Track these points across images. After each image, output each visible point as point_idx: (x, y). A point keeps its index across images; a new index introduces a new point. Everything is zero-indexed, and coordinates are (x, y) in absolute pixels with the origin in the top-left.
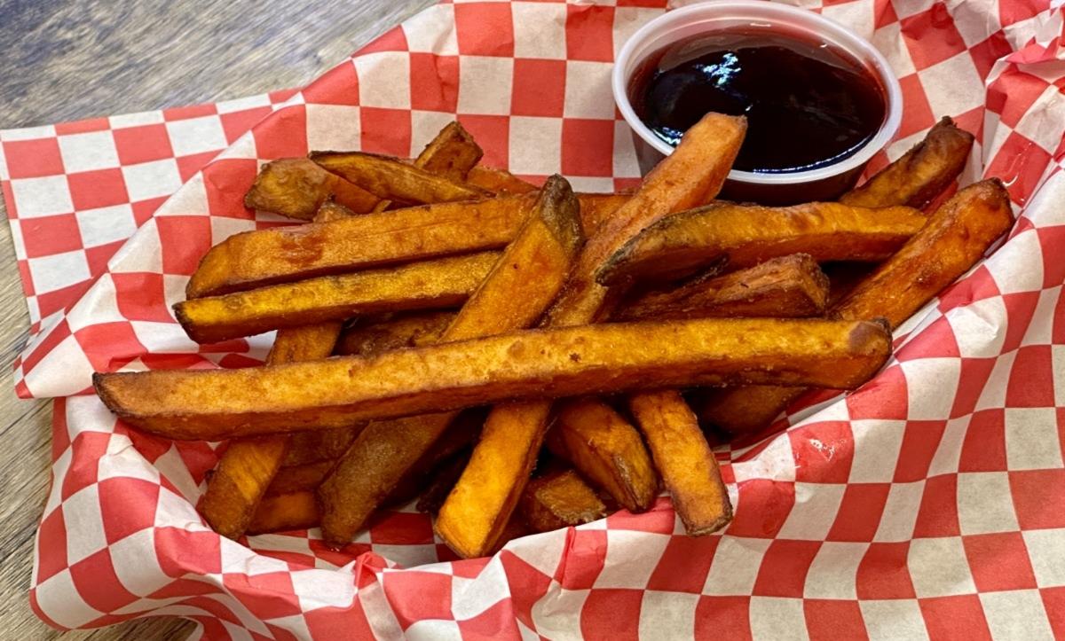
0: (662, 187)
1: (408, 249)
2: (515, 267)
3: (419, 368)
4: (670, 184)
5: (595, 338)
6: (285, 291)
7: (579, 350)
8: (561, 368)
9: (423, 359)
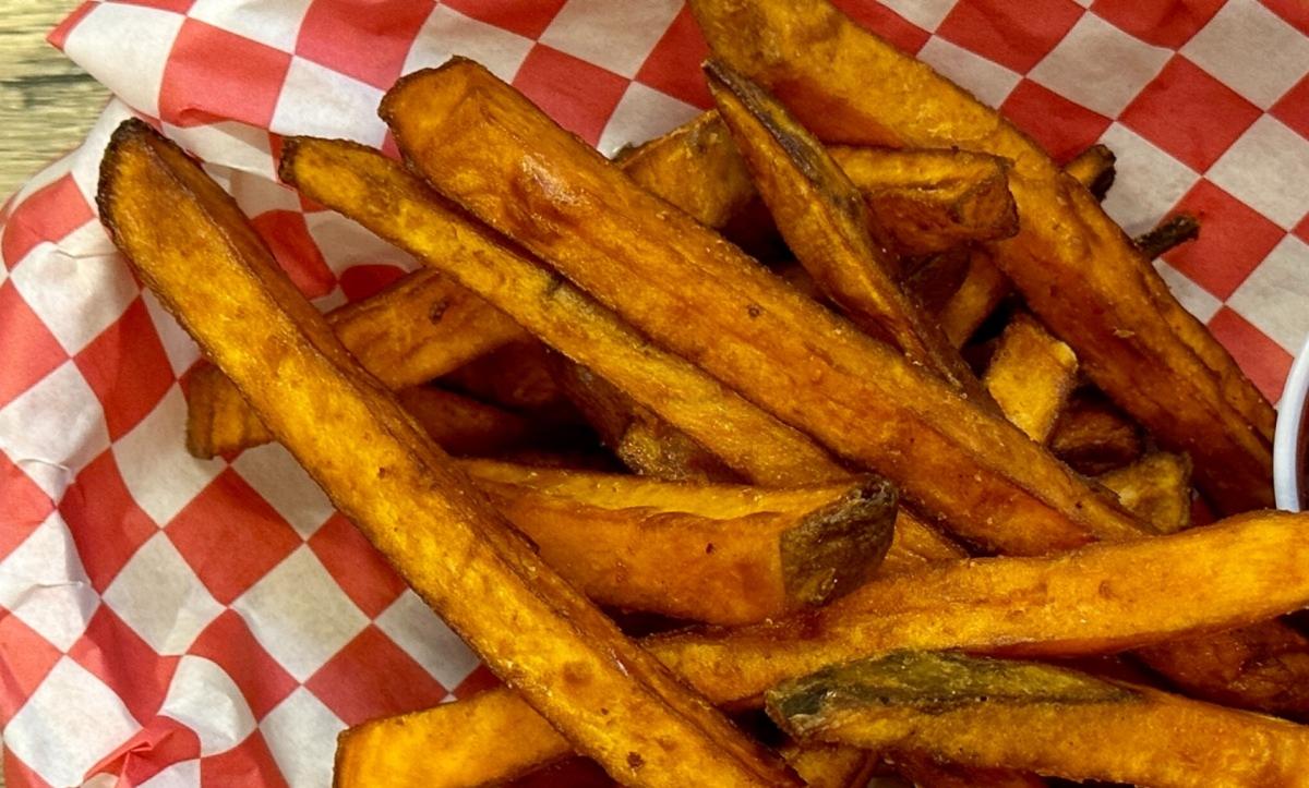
0: (1090, 586)
1: (685, 335)
2: (710, 549)
3: (453, 564)
4: (1105, 591)
5: (695, 758)
6: (471, 241)
7: (652, 755)
8: (605, 754)
9: (471, 555)
